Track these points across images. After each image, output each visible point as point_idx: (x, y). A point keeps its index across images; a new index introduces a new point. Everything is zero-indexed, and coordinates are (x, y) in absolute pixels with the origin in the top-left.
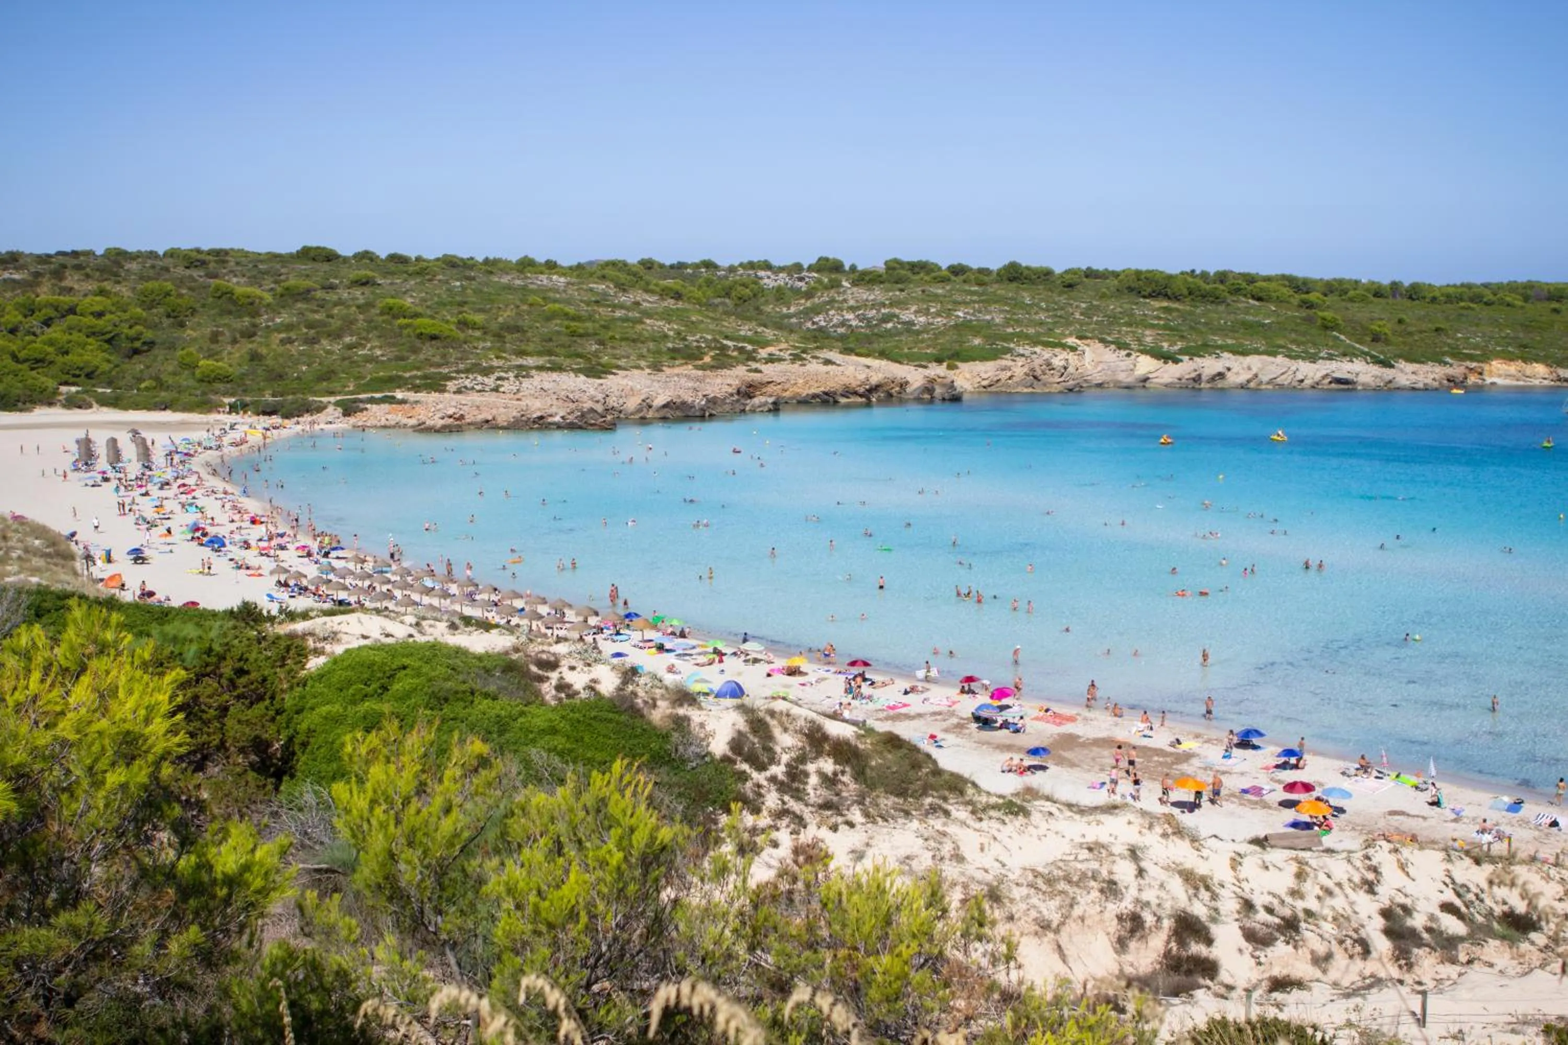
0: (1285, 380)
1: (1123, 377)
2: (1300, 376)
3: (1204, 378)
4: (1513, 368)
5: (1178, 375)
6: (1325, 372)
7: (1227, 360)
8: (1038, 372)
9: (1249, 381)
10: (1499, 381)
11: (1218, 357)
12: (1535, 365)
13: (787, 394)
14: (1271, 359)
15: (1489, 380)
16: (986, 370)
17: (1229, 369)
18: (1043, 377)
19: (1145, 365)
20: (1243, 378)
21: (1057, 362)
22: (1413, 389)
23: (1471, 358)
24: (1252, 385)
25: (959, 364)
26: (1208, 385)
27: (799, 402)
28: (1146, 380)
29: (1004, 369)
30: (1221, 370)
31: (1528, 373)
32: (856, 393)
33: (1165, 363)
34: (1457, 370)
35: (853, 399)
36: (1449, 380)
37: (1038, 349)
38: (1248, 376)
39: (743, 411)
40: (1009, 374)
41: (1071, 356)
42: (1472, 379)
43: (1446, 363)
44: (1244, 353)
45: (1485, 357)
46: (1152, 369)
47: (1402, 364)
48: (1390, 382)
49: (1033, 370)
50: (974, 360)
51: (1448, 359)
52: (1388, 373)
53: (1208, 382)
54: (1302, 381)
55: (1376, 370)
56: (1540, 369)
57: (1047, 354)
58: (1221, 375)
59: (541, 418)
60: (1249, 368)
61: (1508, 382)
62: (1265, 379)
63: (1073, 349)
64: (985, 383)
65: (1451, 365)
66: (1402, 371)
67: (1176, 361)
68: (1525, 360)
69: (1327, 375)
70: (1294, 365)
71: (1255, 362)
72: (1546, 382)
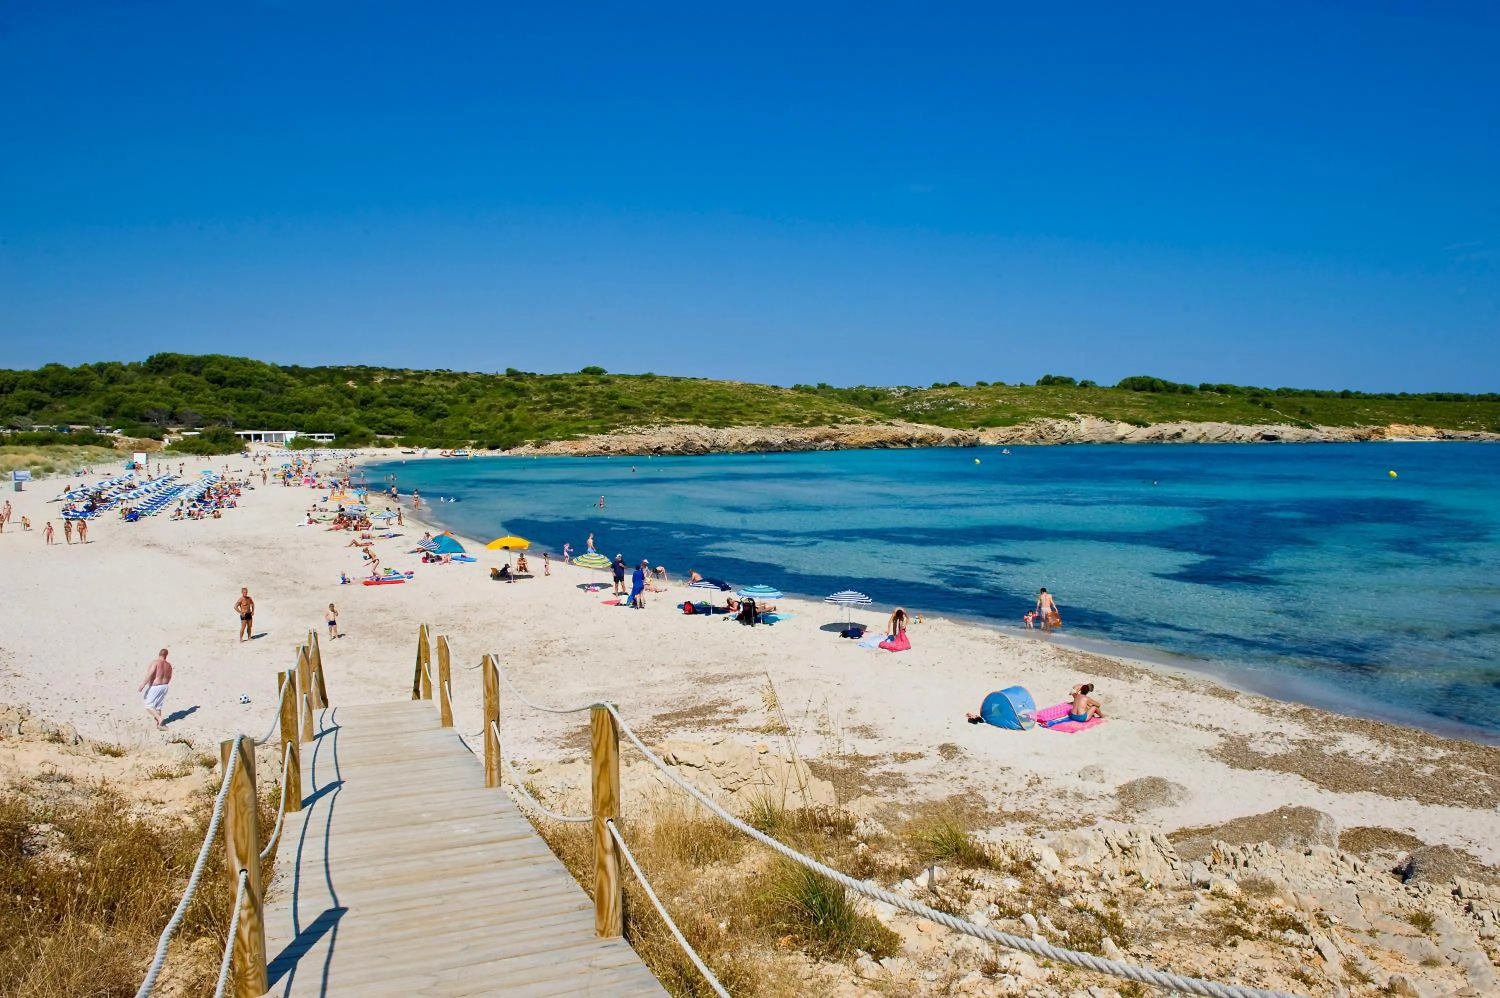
0: (1228, 438)
1: (1107, 438)
2: (1238, 435)
3: (1166, 437)
4: (1406, 430)
5: (1146, 435)
6: (1258, 432)
7: (1185, 425)
8: (1044, 434)
9: (1199, 438)
10: (1396, 439)
11: (1178, 423)
12: (1425, 427)
13: (852, 442)
14: (1219, 424)
15: (1388, 438)
16: (1004, 432)
17: (1185, 431)
18: (1047, 437)
19: (1123, 429)
20: (1194, 437)
21: (1058, 427)
22: (1326, 442)
23: (1375, 423)
24: (1202, 441)
25: (987, 429)
26: (1168, 442)
27: (861, 448)
28: (1123, 438)
29: (1017, 430)
30: (1178, 431)
31: (1420, 433)
32: (900, 442)
33: (1139, 427)
34: (1363, 431)
35: (899, 446)
36: (1356, 438)
37: (1046, 419)
38: (1200, 434)
39: (815, 450)
40: (1020, 433)
41: (1070, 425)
42: (1375, 438)
43: (1354, 426)
44: (1199, 421)
45: (1386, 424)
46: (1128, 432)
47: (1320, 427)
48: (1308, 437)
49: (1040, 432)
50: (999, 426)
51: (1356, 423)
52: (1307, 432)
53: (1169, 439)
54: (1240, 438)
55: (1297, 430)
56: (1430, 430)
57: (1051, 421)
58: (1178, 435)
59: (659, 448)
60: (1200, 430)
61: (1403, 440)
62: (1212, 437)
63: (1073, 419)
64: (1003, 440)
65: (1358, 428)
66: (1318, 430)
67: (1146, 426)
68: (1417, 425)
69: (1259, 434)
70: (1234, 427)
71: (1206, 427)
72: (1433, 439)
